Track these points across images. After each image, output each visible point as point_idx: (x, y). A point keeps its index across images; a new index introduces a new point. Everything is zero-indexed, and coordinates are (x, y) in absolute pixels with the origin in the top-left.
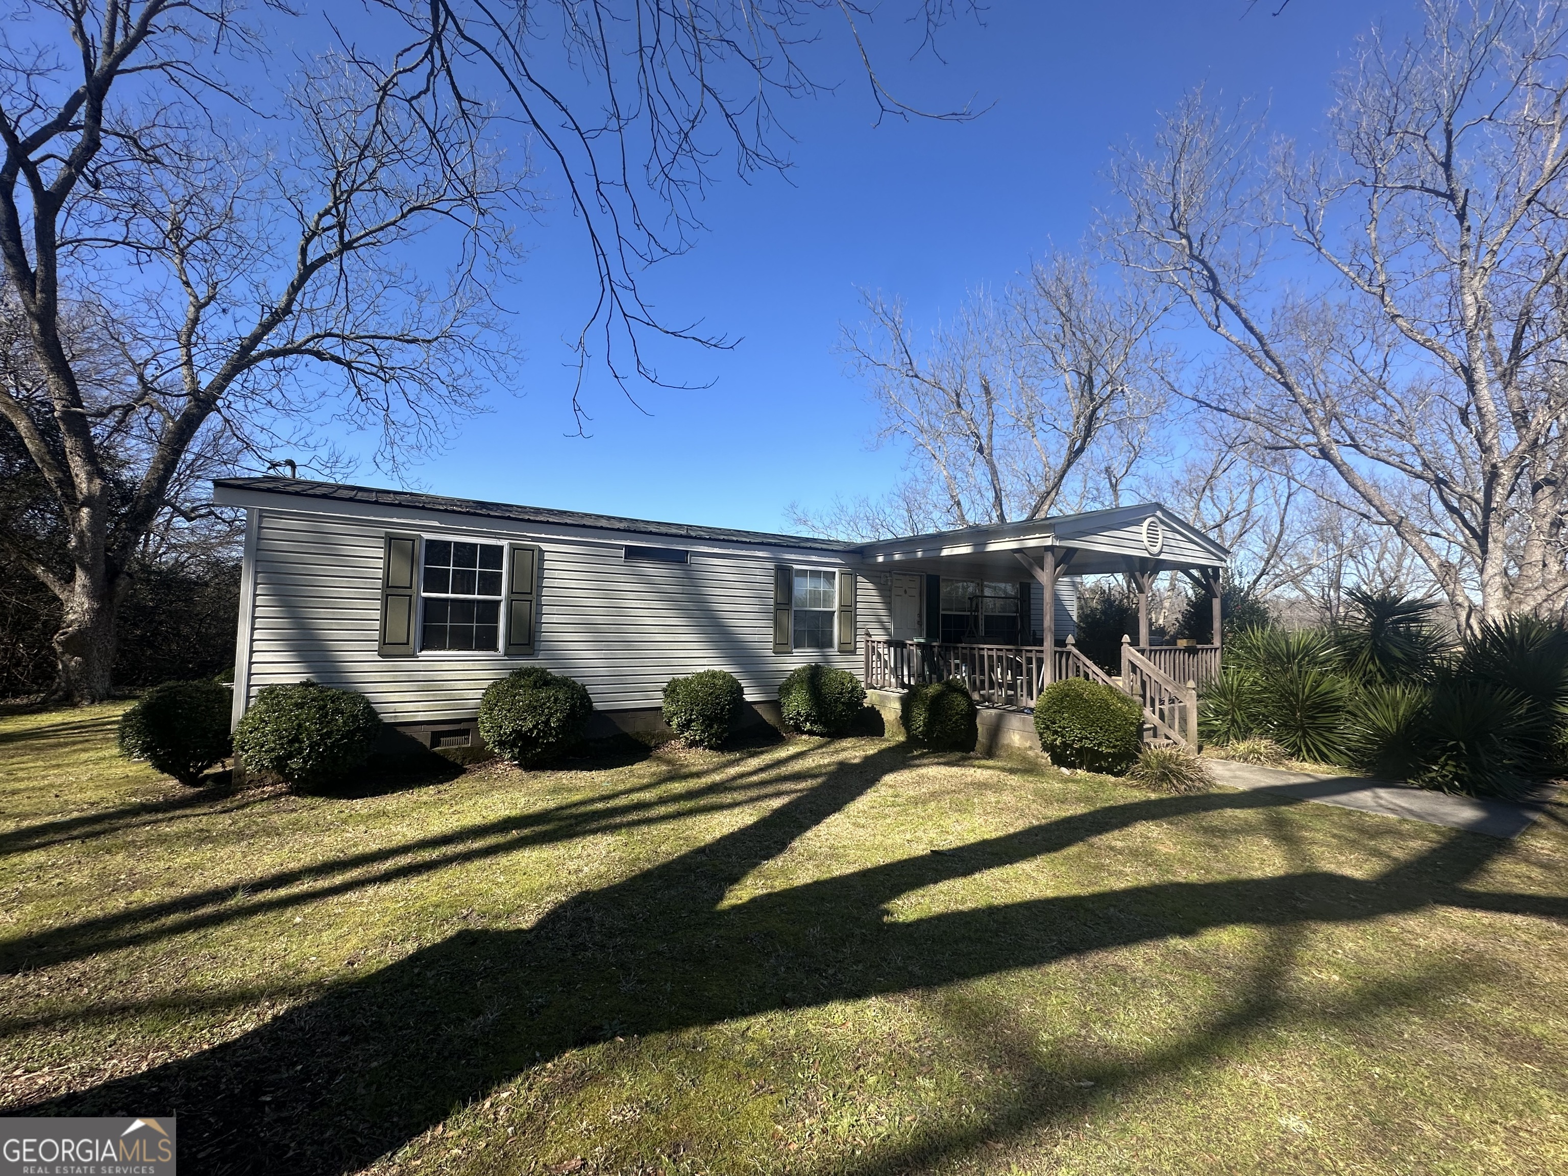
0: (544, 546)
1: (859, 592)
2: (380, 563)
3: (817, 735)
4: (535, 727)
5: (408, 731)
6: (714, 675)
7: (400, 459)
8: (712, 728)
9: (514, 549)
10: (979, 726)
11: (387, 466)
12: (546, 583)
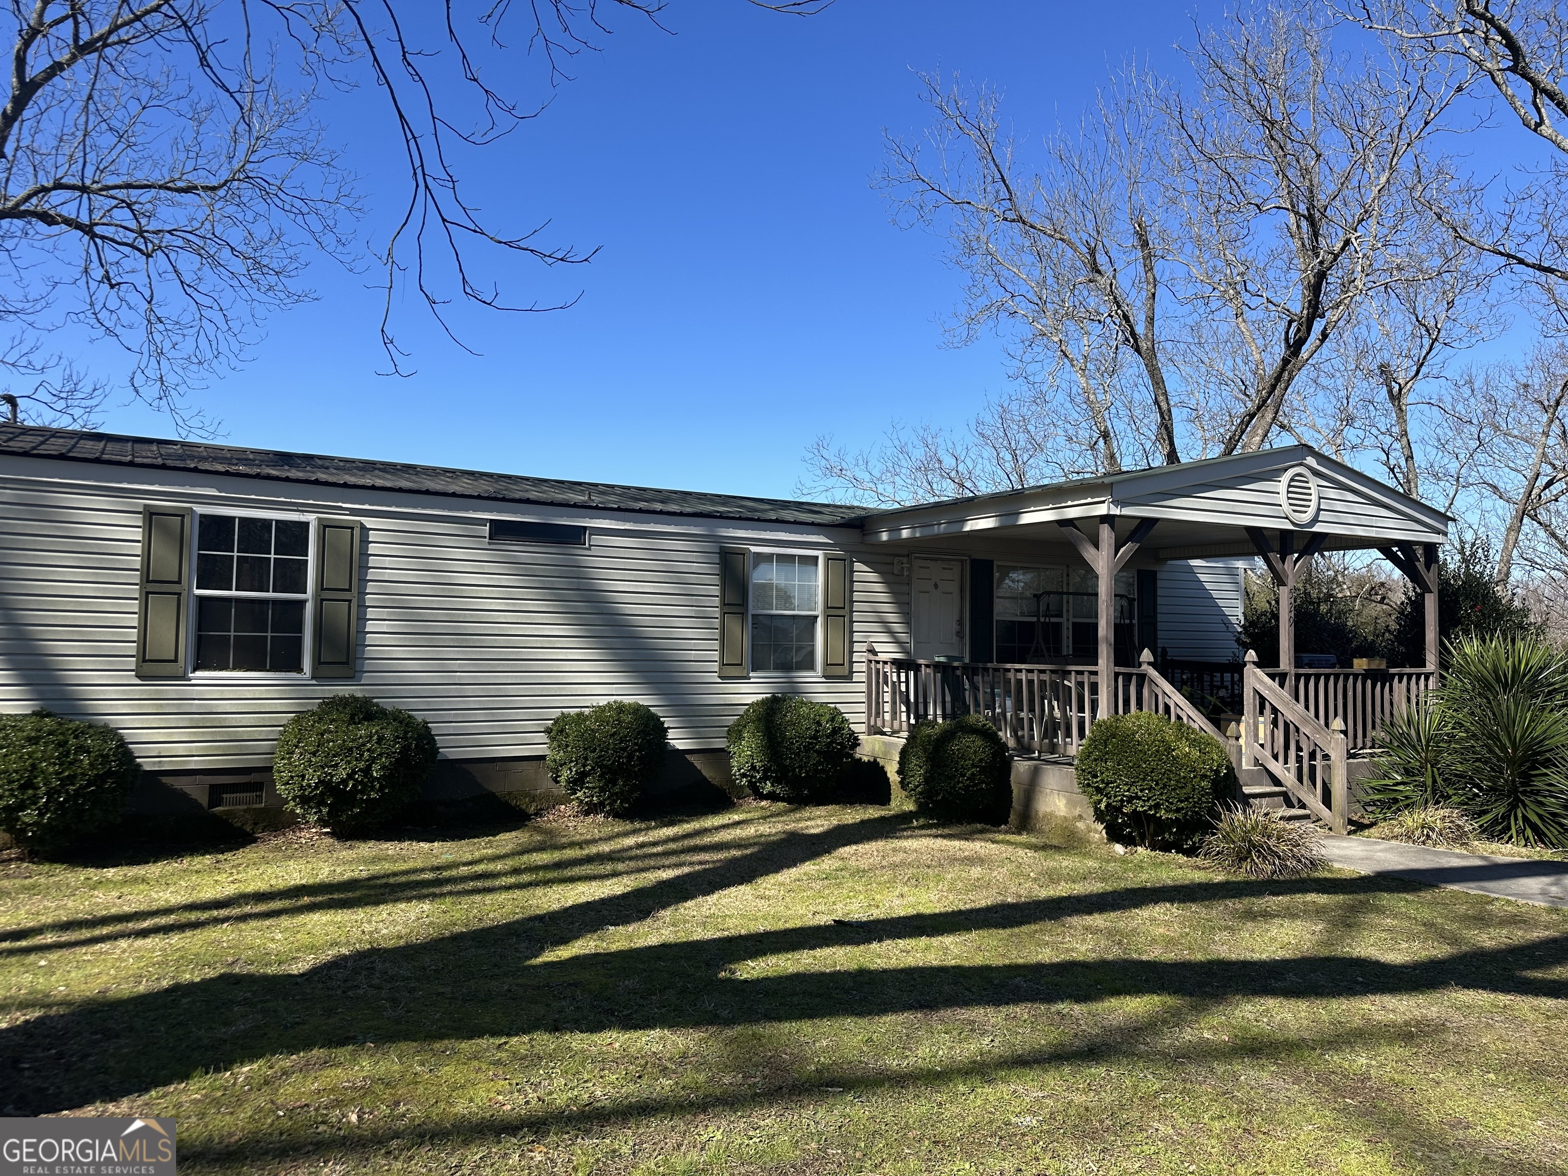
0: (368, 522)
1: (857, 586)
2: (138, 548)
3: (782, 800)
4: (350, 776)
5: (178, 783)
6: (621, 708)
7: (170, 379)
8: (615, 785)
9: (324, 526)
10: (1014, 786)
11: (151, 391)
12: (371, 574)
